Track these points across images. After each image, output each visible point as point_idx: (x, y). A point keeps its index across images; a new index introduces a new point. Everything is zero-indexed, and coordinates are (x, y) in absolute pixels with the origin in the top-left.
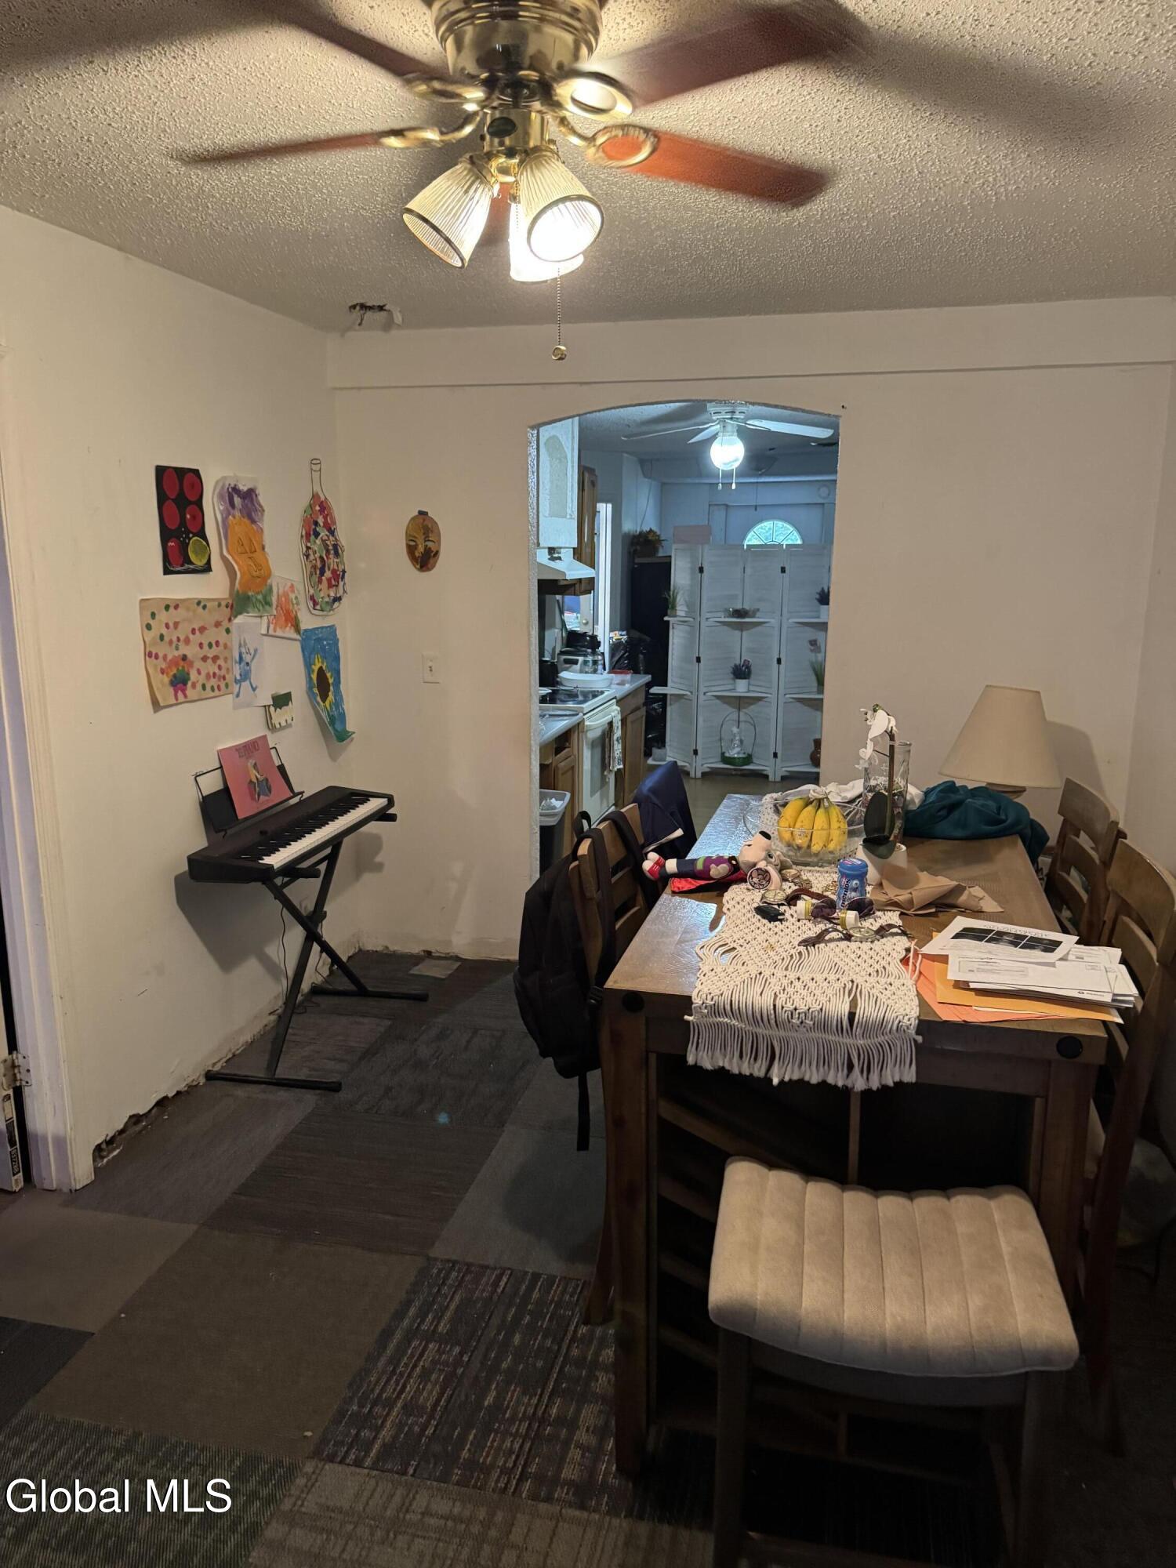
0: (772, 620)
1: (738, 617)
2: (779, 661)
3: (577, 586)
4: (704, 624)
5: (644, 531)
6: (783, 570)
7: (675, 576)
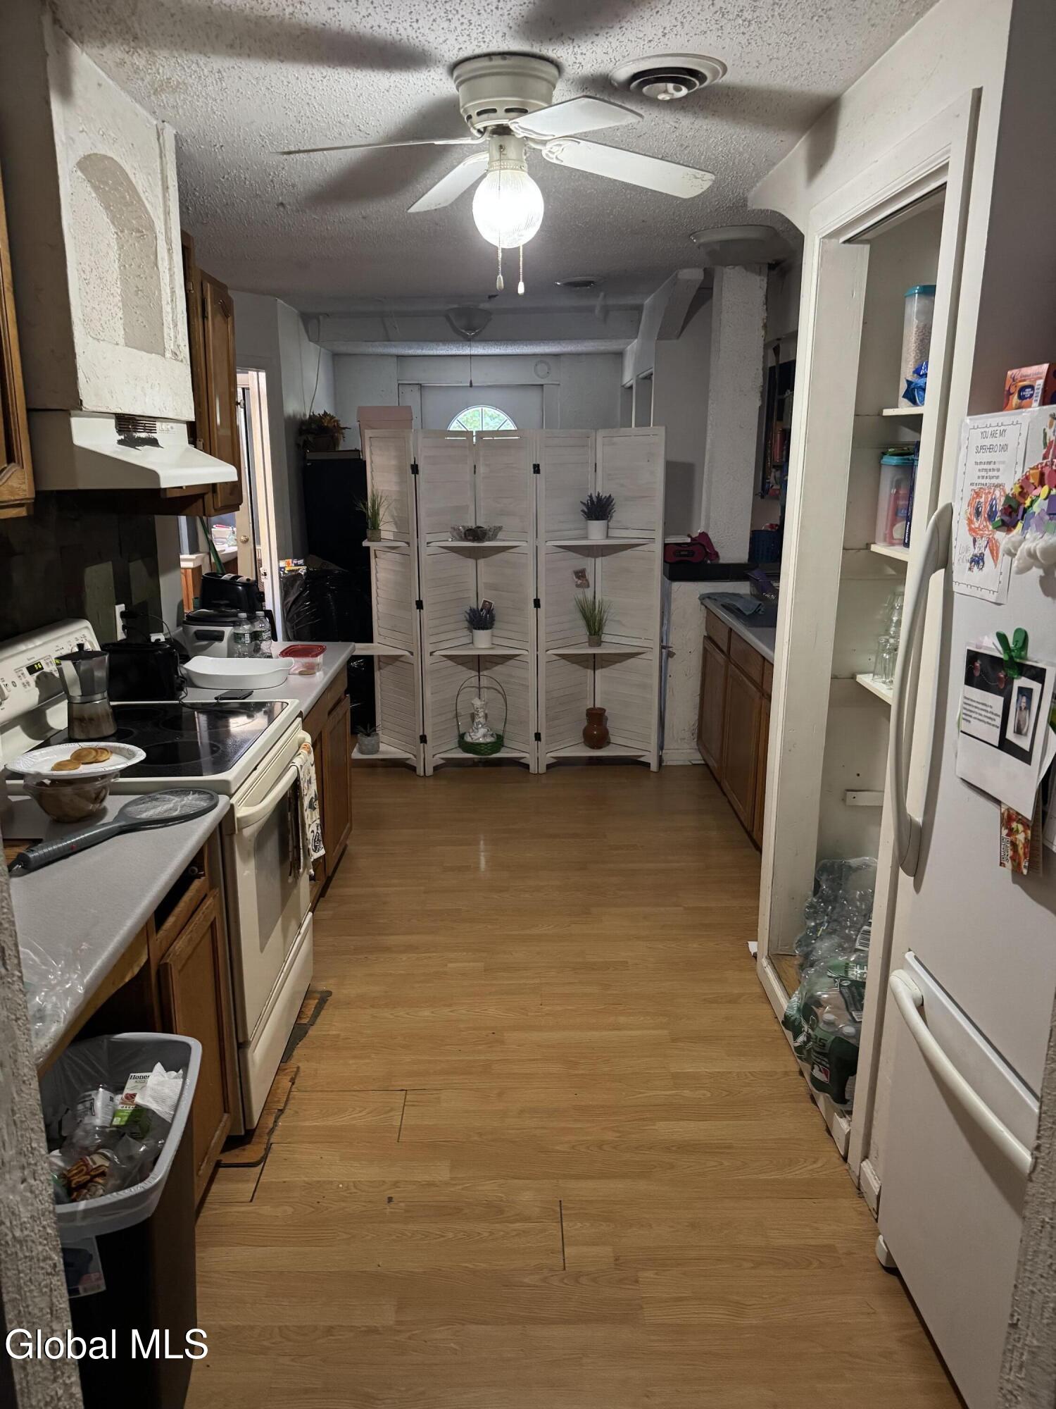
0: (524, 544)
1: (473, 541)
2: (537, 603)
3: (208, 497)
4: (425, 551)
5: (316, 414)
6: (537, 469)
7: (373, 479)
